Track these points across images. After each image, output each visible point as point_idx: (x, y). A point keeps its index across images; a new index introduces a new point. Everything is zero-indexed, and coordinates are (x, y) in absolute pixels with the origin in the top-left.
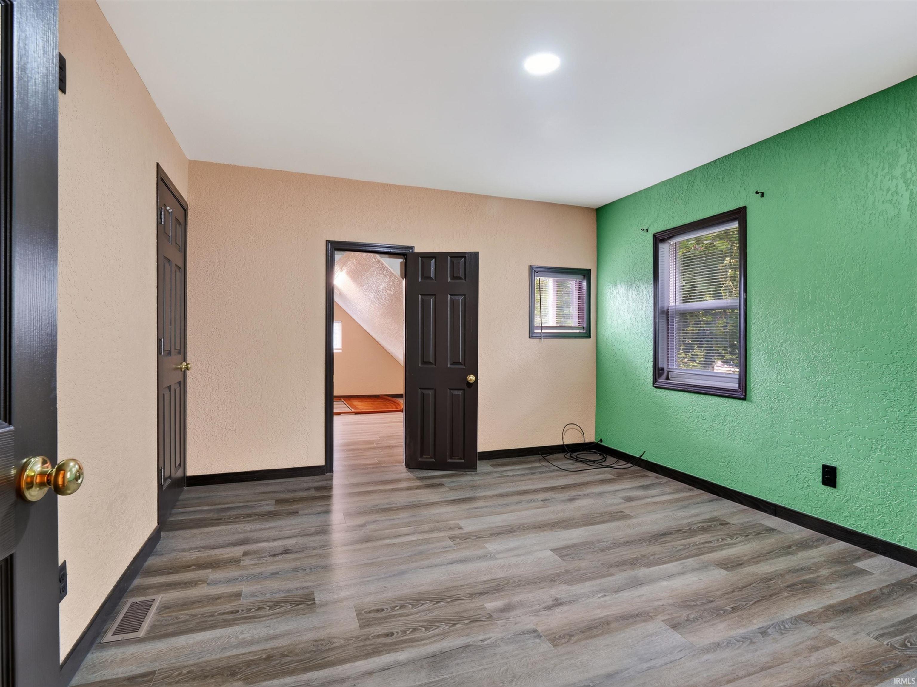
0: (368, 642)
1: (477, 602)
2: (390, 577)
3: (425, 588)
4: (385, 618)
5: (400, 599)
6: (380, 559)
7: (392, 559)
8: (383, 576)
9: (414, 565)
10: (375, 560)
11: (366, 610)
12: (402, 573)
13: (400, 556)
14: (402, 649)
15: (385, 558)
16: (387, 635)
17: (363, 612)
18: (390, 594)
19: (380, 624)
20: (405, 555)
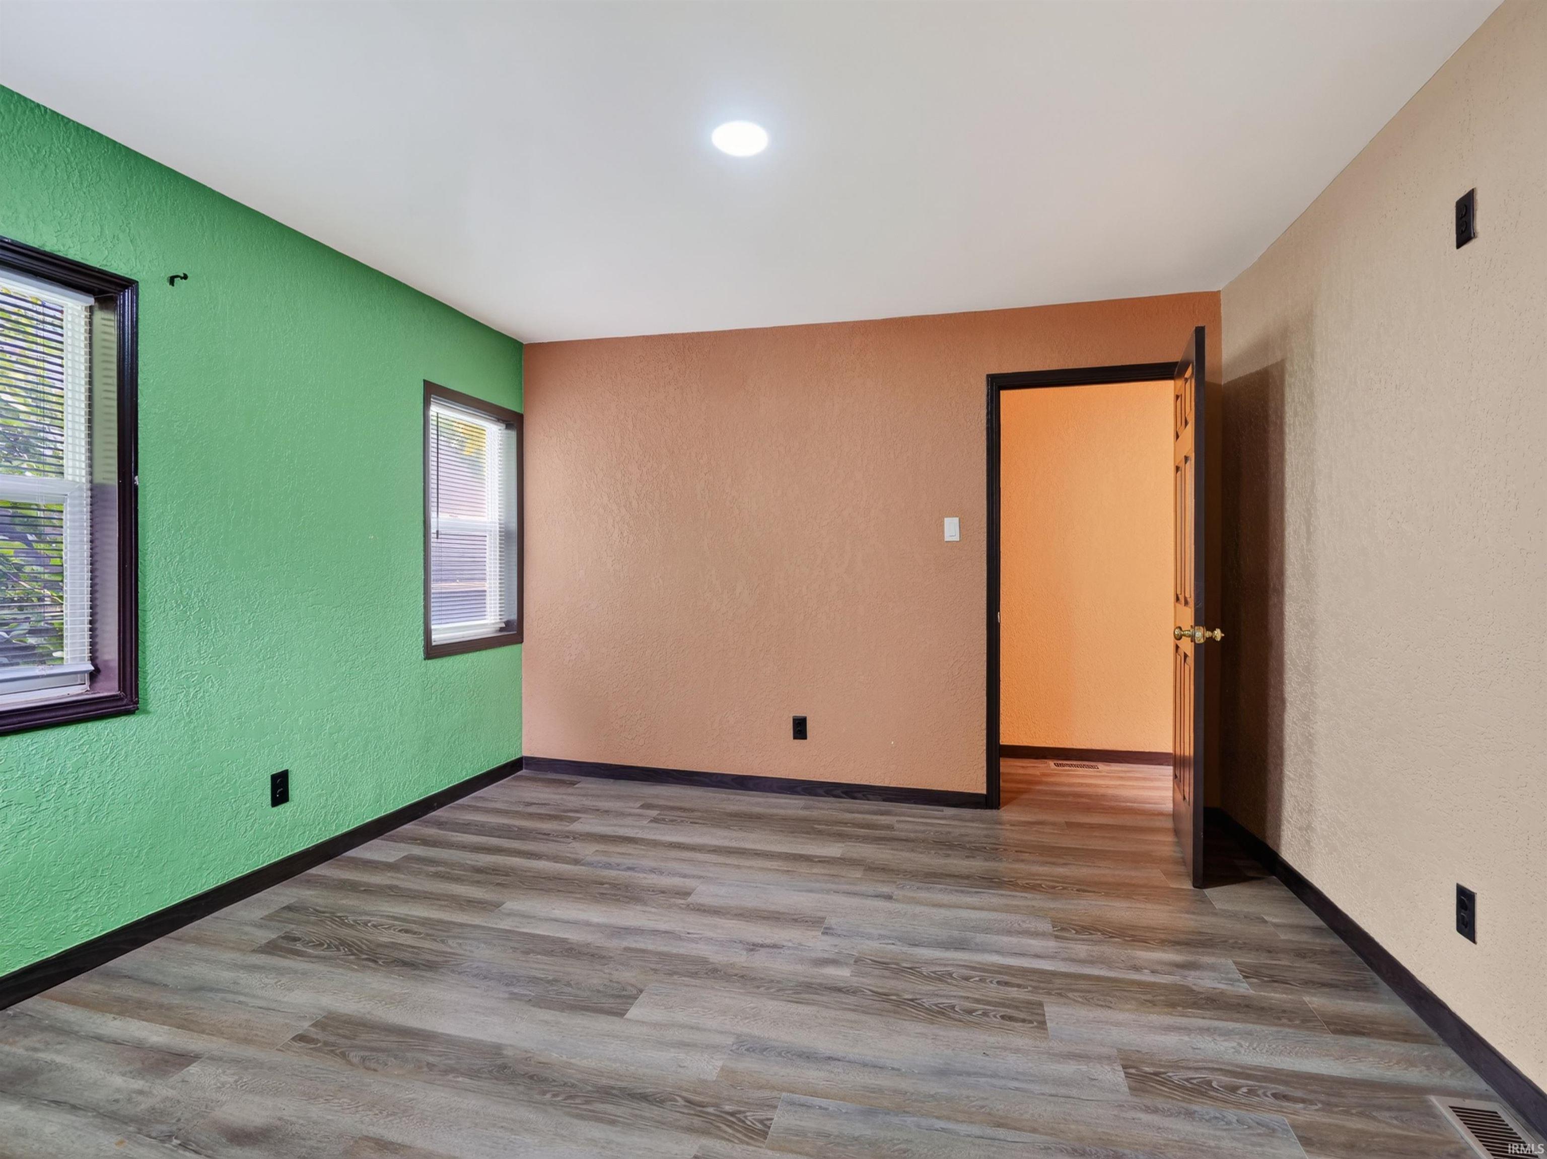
0: (1034, 984)
1: (856, 982)
2: (969, 1074)
3: (920, 1028)
4: (1003, 1005)
5: (968, 1024)
6: (975, 1130)
7: (949, 1119)
8: (983, 1080)
9: (904, 1084)
10: (990, 1131)
11: (1031, 1025)
12: (943, 1073)
13: (924, 1122)
14: (993, 965)
15: (963, 1128)
16: (1007, 984)
17: (1035, 1024)
18: (982, 1037)
19: (1013, 999)
20: (910, 1120)
